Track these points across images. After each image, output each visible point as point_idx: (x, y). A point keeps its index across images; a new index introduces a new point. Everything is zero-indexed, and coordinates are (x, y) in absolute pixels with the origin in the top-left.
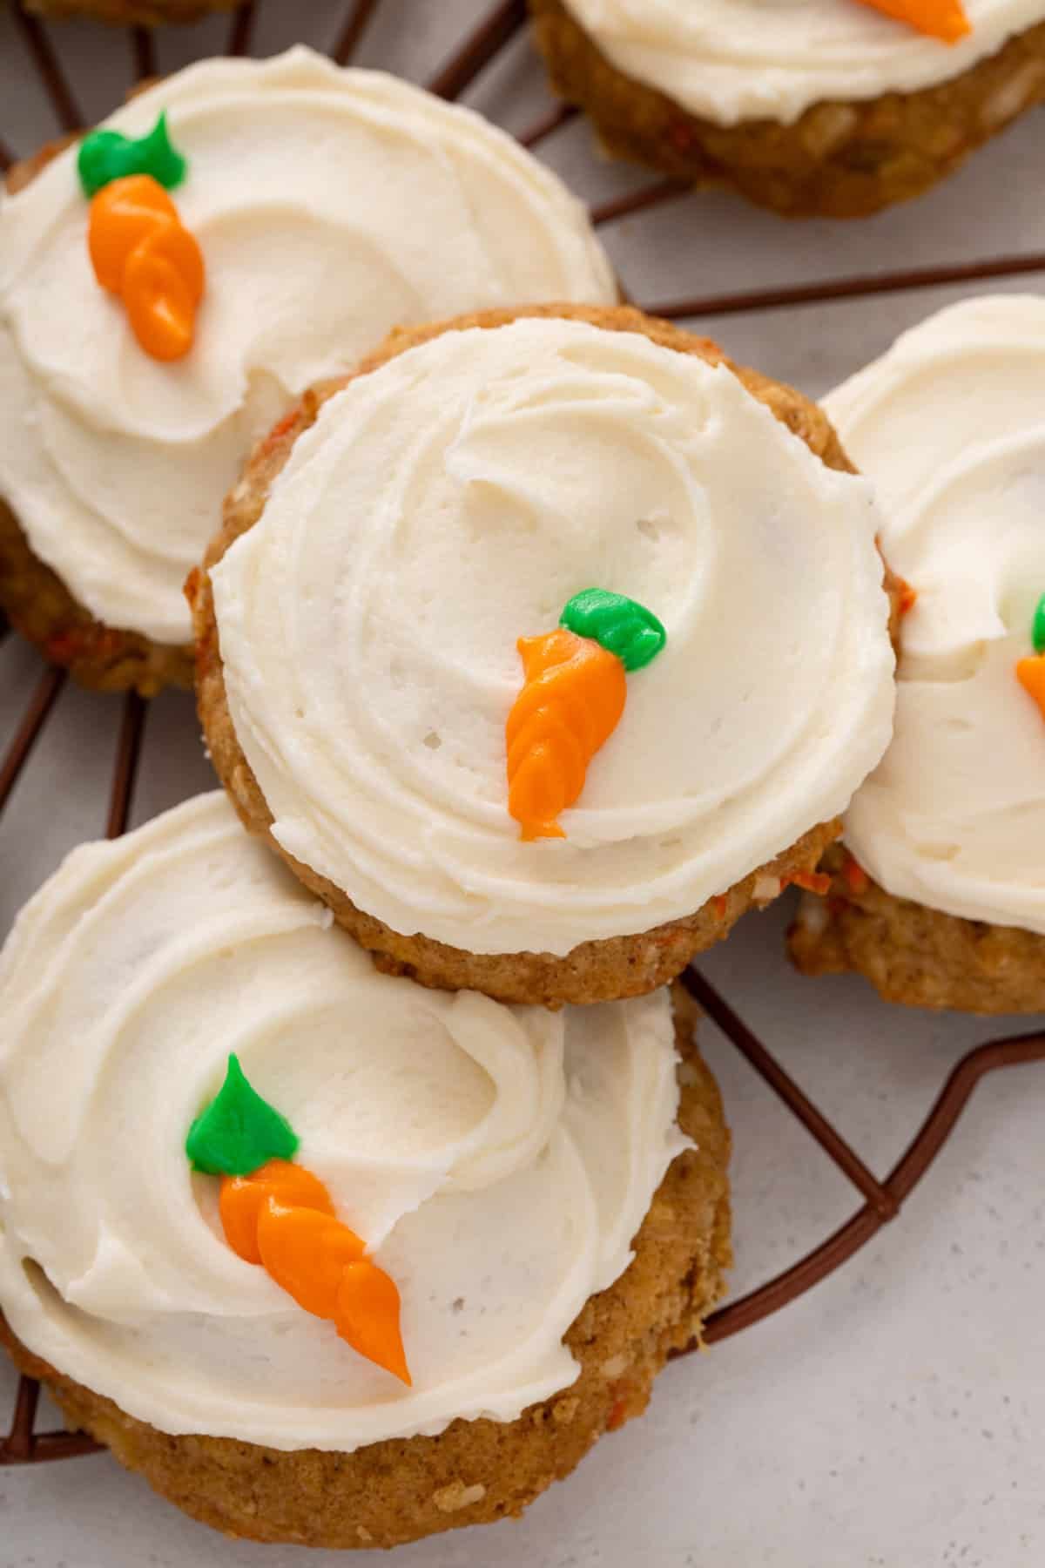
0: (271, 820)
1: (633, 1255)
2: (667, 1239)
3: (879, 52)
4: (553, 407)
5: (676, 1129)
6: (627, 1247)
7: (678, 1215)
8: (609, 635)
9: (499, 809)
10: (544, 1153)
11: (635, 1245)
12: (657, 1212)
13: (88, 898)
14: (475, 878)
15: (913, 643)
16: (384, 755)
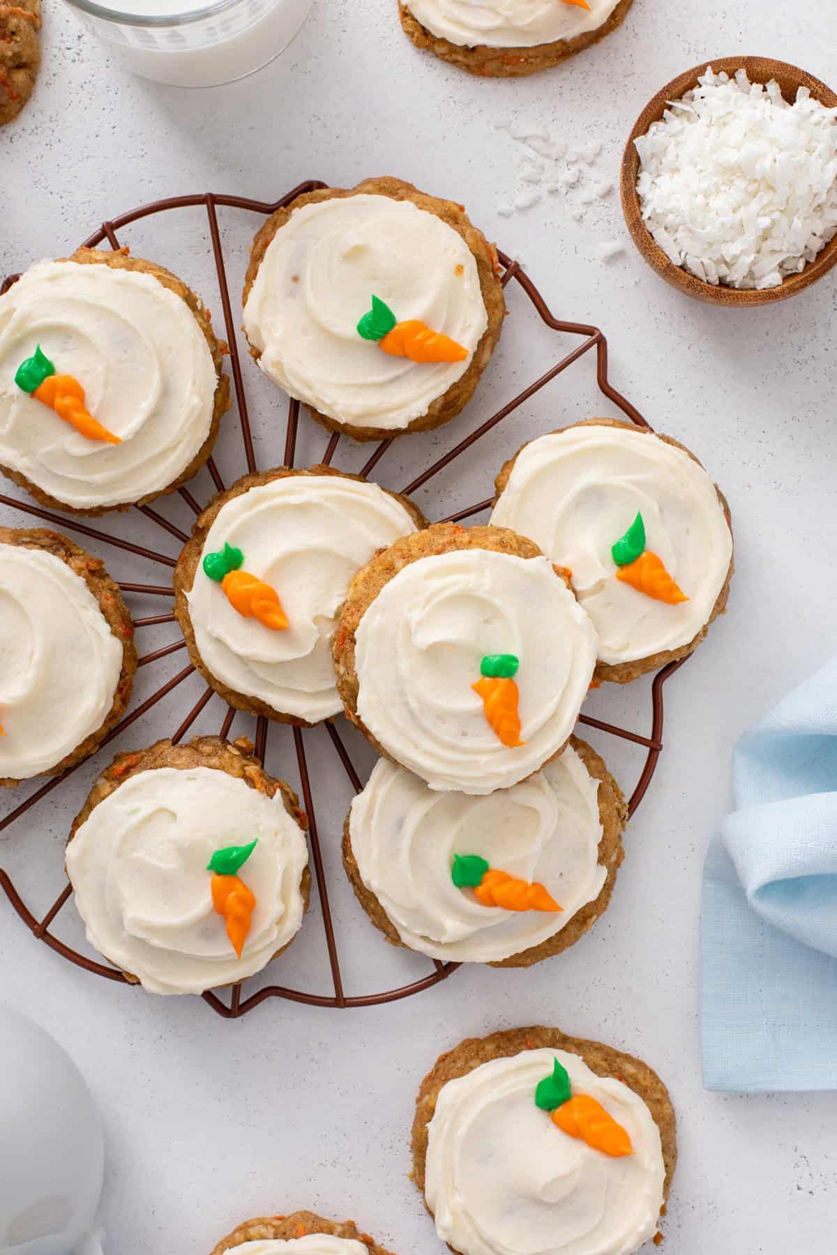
0: (428, 783)
1: (602, 826)
2: (608, 812)
3: (442, 378)
4: (435, 600)
5: (592, 778)
6: (599, 824)
7: (607, 802)
8: (503, 673)
9: (499, 744)
10: (560, 814)
11: (601, 821)
12: (602, 808)
13: (369, 816)
14: (503, 769)
15: (578, 588)
16: (453, 748)
